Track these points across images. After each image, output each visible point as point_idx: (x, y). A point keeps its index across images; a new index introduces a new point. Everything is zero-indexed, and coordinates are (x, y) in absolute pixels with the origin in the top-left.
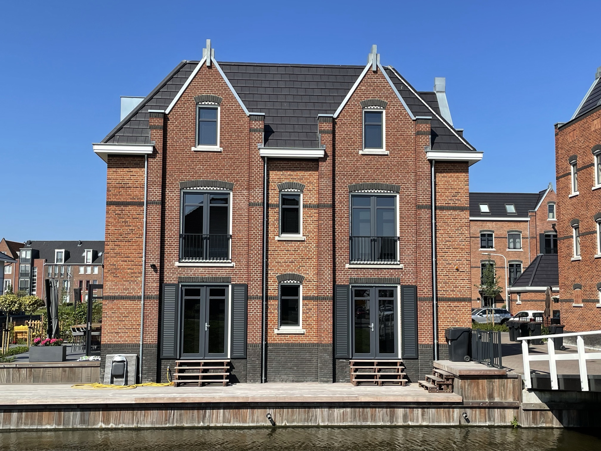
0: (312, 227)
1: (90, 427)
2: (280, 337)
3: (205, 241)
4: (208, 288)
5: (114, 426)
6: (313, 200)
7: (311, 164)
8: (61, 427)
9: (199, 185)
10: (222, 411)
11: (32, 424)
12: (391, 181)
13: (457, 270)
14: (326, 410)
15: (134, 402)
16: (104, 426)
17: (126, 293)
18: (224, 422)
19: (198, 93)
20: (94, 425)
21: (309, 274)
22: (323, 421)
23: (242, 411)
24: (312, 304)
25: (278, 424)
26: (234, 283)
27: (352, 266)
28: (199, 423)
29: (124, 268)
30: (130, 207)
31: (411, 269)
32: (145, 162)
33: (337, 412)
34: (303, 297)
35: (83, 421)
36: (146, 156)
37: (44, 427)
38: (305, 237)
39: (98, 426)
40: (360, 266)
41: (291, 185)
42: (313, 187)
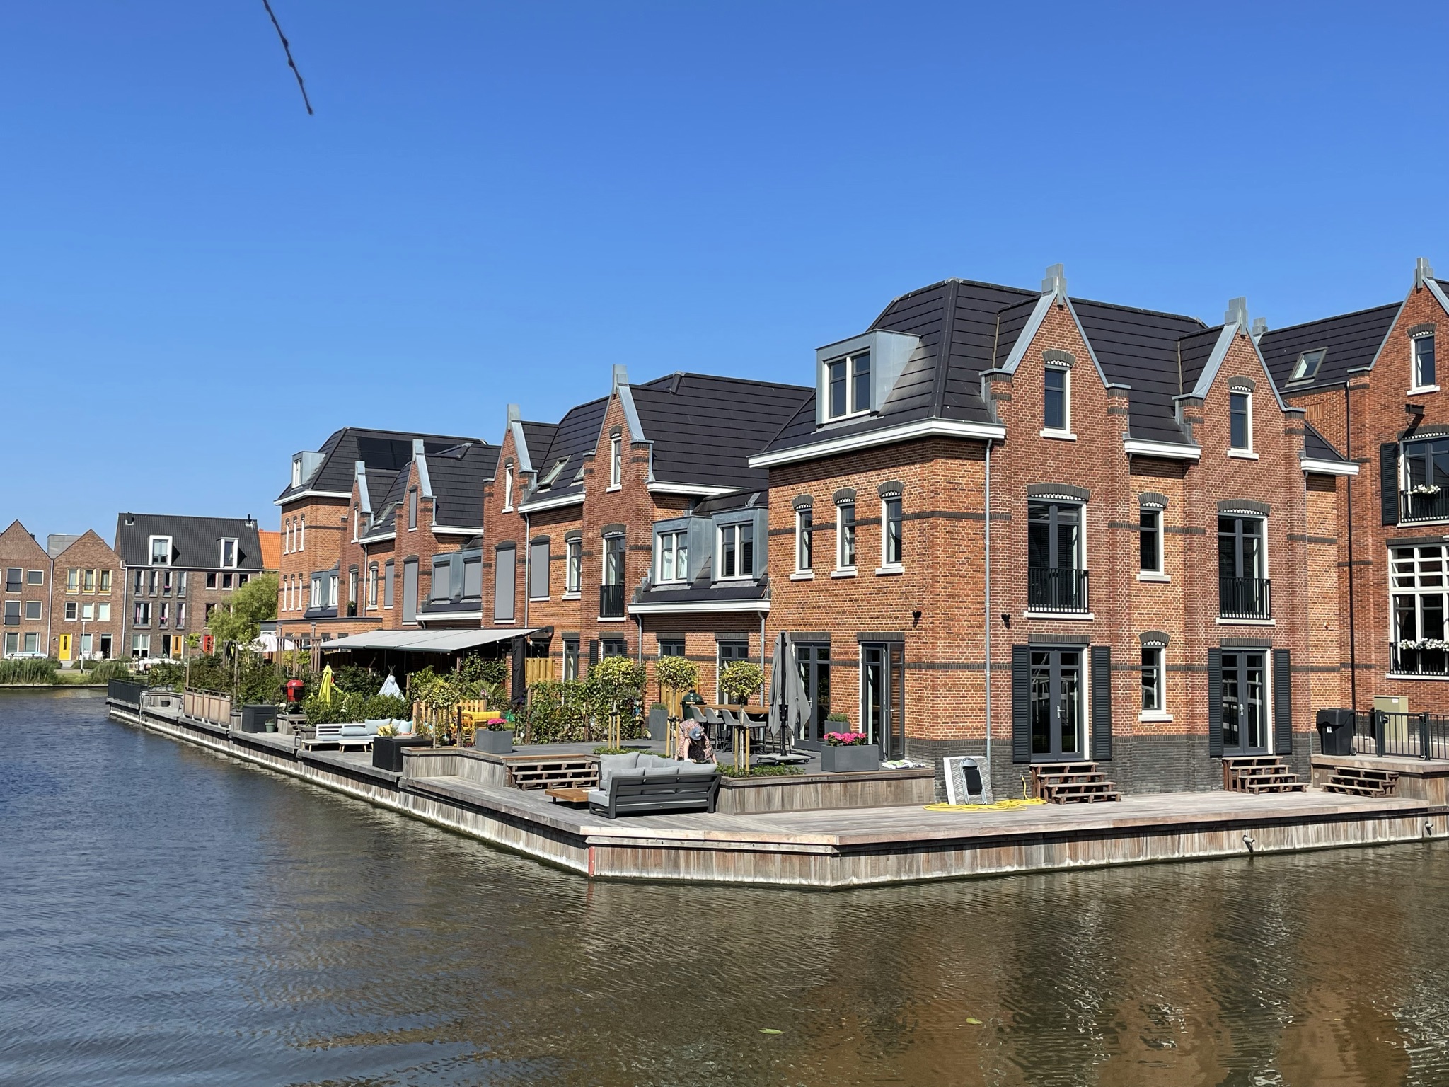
0: (1177, 562)
1: (1056, 866)
2: (1146, 726)
3: (1053, 579)
4: (1059, 653)
5: (1084, 864)
6: (1178, 522)
7: (1175, 467)
8: (1024, 868)
9: (1050, 491)
10: (1196, 835)
11: (990, 867)
12: (1259, 499)
13: (1326, 627)
14: (1301, 827)
15: (1112, 826)
16: (1072, 864)
17: (962, 660)
18: (1200, 850)
19: (1047, 348)
20: (1061, 862)
21: (1175, 632)
22: (1299, 843)
23: (1219, 833)
24: (1179, 676)
25: (1255, 850)
26: (1093, 644)
27: (1225, 621)
28: (1174, 853)
29: (959, 620)
30: (964, 522)
31: (1283, 625)
32: (985, 454)
33: (1312, 828)
34: (1167, 666)
35: (1048, 858)
36: (990, 441)
37: (1004, 870)
38: (1169, 576)
39: (1065, 865)
40: (1233, 621)
41: (1153, 497)
42: (1175, 501)
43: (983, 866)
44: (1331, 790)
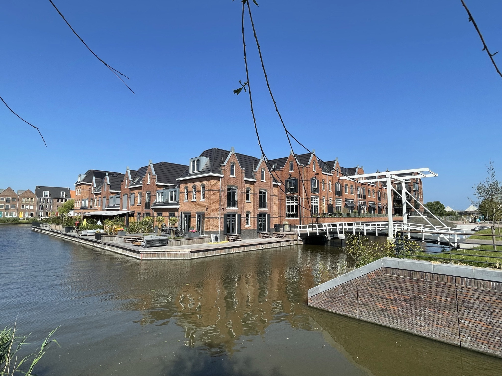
0: (252, 199)
2: (247, 228)
3: (232, 202)
4: (232, 215)
6: (253, 192)
7: (252, 183)
8: (225, 253)
9: (231, 186)
11: (219, 253)
12: (266, 188)
15: (240, 245)
17: (215, 216)
18: (255, 249)
19: (231, 161)
20: (231, 252)
21: (252, 211)
22: (271, 247)
23: (258, 246)
24: (252, 219)
25: (264, 248)
26: (238, 213)
27: (260, 209)
28: (250, 249)
29: (215, 209)
30: (216, 192)
31: (269, 210)
34: (250, 217)
36: (221, 177)
38: (251, 202)
41: (248, 188)
42: (252, 189)
43: (217, 254)
44: (276, 237)
